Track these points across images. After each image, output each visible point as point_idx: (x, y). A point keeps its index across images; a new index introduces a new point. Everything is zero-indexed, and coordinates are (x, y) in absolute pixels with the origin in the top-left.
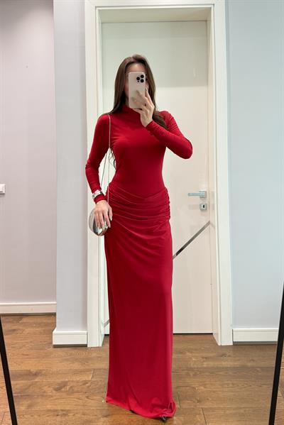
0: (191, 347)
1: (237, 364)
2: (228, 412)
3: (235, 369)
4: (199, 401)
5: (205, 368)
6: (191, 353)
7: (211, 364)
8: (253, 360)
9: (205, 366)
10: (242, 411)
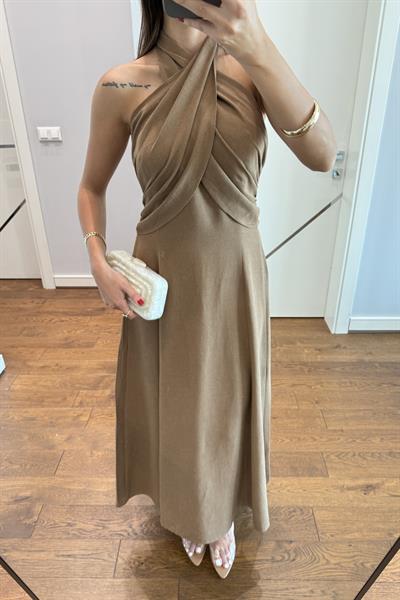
0: (303, 335)
1: (354, 358)
2: (347, 415)
3: (353, 364)
4: (317, 403)
5: (321, 362)
6: (302, 342)
7: (326, 358)
8: (370, 353)
9: (319, 360)
10: (361, 414)
